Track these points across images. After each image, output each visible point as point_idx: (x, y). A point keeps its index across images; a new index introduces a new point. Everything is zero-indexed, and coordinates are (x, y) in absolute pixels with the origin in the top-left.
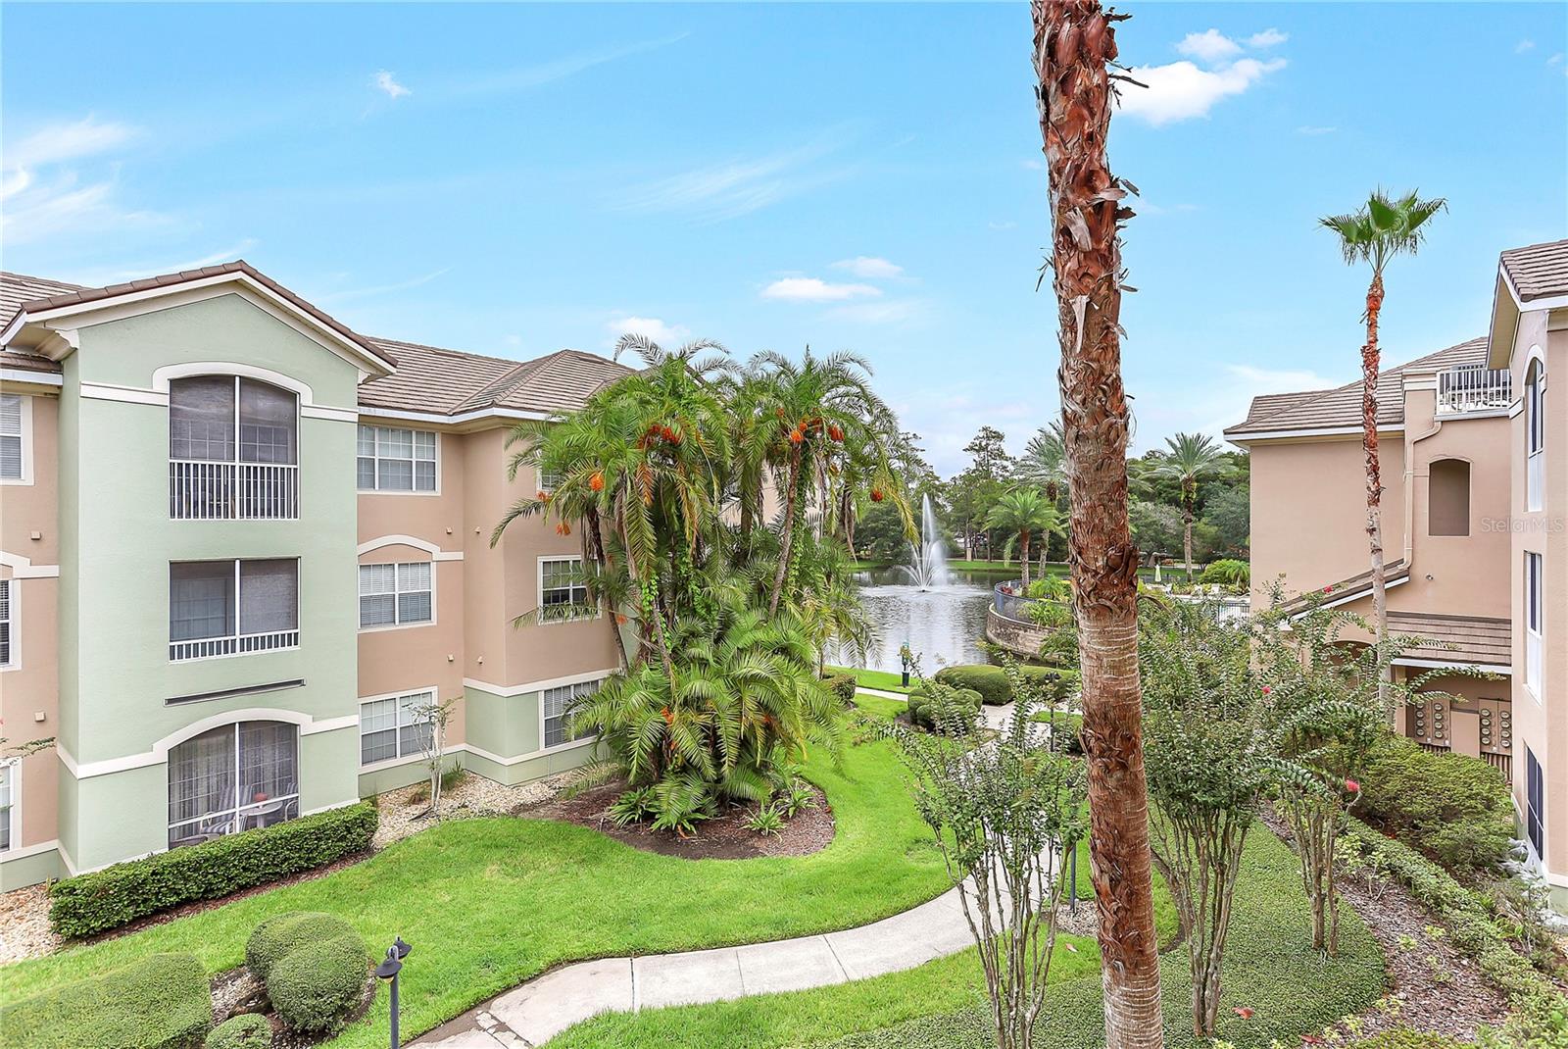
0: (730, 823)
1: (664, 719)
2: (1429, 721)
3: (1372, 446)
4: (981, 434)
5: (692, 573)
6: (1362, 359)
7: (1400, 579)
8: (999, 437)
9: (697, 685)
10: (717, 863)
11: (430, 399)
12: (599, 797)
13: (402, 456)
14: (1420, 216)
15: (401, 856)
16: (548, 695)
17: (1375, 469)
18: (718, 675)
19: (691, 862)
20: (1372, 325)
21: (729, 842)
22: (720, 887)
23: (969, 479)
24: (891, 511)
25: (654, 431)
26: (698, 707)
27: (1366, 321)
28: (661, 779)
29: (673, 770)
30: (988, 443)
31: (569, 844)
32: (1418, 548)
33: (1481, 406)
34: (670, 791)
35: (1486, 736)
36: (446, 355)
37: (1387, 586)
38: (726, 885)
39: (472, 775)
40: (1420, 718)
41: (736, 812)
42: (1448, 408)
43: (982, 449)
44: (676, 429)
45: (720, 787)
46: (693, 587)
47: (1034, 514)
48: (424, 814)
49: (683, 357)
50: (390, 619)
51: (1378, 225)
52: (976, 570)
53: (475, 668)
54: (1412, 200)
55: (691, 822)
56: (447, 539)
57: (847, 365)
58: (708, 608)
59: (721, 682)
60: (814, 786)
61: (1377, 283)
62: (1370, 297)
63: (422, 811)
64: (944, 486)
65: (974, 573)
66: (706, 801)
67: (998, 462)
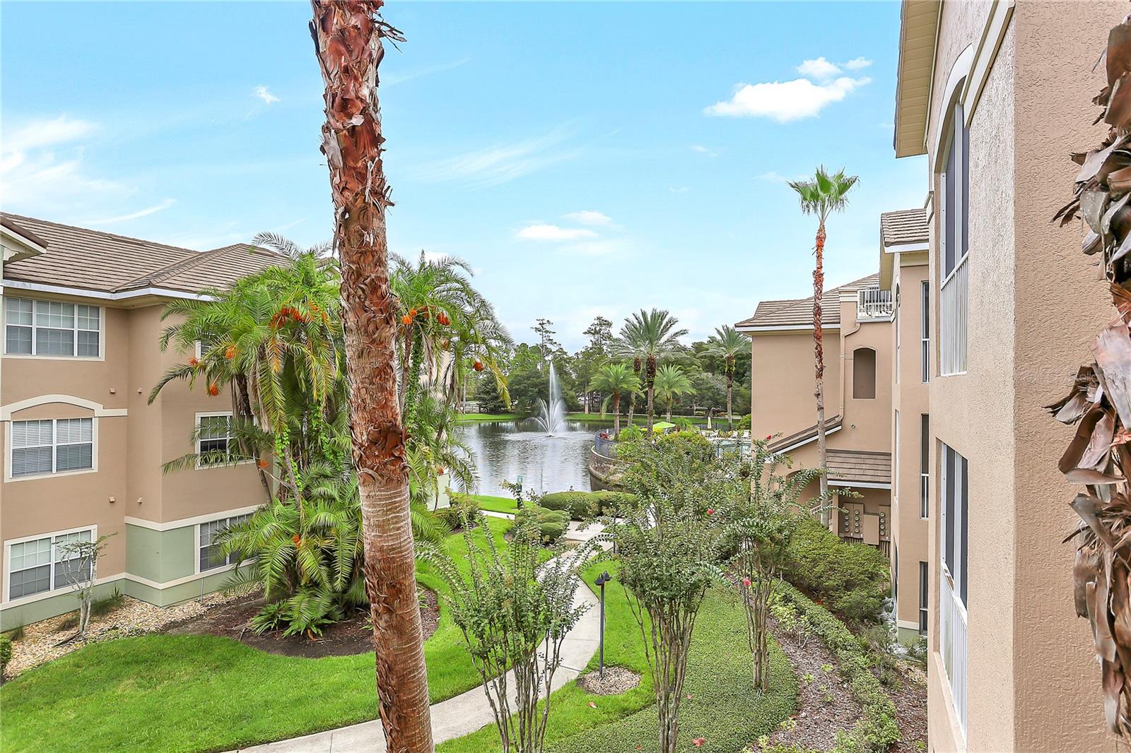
0: (354, 624)
1: (293, 544)
2: (851, 522)
3: (818, 338)
4: (596, 322)
5: (322, 427)
6: (814, 279)
7: (835, 428)
8: (609, 324)
9: (323, 516)
10: (334, 659)
11: (95, 278)
12: (246, 610)
13: (62, 326)
14: (844, 187)
15: (34, 681)
16: (204, 527)
17: (820, 354)
18: (341, 507)
19: (312, 660)
20: (819, 257)
21: (351, 640)
22: (332, 679)
23: (587, 354)
24: (530, 377)
25: (285, 312)
26: (324, 534)
27: (815, 254)
28: (295, 593)
29: (305, 585)
30: (600, 328)
31: (208, 653)
32: (847, 407)
33: (884, 314)
34: (300, 603)
35: (882, 530)
36: (123, 241)
37: (826, 433)
38: (336, 678)
39: (130, 599)
40: (847, 520)
41: (361, 615)
42: (864, 314)
43: (596, 332)
44: (302, 310)
45: (346, 596)
46: (322, 437)
47: (623, 381)
48: (71, 639)
49: (311, 253)
50: (46, 467)
51: (821, 190)
52: (591, 421)
53: (135, 507)
54: (841, 176)
55: (317, 626)
56: (111, 398)
57: (452, 267)
58: (335, 453)
59: (343, 514)
60: (429, 589)
61: (822, 229)
62: (818, 238)
63: (70, 636)
64: (570, 358)
65: (591, 422)
66: (334, 608)
67: (608, 342)
